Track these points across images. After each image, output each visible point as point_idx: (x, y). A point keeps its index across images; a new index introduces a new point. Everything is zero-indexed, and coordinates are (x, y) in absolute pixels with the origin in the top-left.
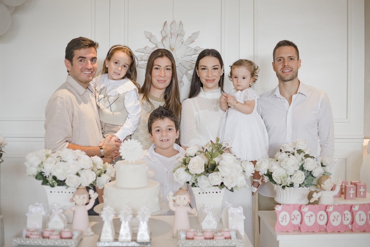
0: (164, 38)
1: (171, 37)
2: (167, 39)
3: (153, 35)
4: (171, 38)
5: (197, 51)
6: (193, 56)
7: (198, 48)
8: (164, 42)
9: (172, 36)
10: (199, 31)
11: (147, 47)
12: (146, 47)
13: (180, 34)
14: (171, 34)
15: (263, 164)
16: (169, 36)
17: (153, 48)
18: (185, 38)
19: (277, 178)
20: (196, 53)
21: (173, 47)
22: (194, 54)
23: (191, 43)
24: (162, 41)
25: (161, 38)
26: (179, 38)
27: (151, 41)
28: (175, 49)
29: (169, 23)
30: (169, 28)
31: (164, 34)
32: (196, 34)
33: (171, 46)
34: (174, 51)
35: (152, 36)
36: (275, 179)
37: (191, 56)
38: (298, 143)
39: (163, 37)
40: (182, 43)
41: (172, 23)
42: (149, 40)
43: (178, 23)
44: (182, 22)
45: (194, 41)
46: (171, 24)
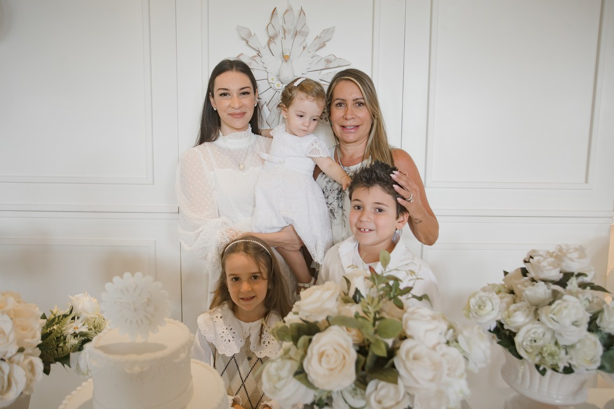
0: (272, 39)
1: (283, 37)
2: (278, 40)
3: (253, 34)
4: (285, 39)
5: (331, 62)
6: (323, 71)
7: (332, 58)
8: (272, 46)
9: (286, 34)
10: (334, 27)
11: (242, 54)
12: (240, 55)
13: (300, 32)
14: (285, 32)
15: (489, 307)
16: (282, 35)
17: (252, 57)
18: (310, 39)
19: (530, 350)
20: (328, 67)
21: (288, 54)
22: (325, 67)
23: (319, 48)
24: (269, 45)
25: (266, 39)
26: (299, 39)
27: (249, 43)
28: (291, 58)
29: (280, 12)
30: (281, 21)
31: (272, 32)
32: (329, 32)
33: (284, 52)
34: (289, 61)
35: (250, 35)
36: (524, 351)
37: (320, 71)
38: (569, 255)
39: (270, 37)
40: (304, 48)
41: (287, 11)
42: (244, 43)
43: (296, 11)
44: (304, 9)
45: (324, 45)
46: (285, 13)
